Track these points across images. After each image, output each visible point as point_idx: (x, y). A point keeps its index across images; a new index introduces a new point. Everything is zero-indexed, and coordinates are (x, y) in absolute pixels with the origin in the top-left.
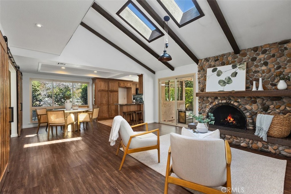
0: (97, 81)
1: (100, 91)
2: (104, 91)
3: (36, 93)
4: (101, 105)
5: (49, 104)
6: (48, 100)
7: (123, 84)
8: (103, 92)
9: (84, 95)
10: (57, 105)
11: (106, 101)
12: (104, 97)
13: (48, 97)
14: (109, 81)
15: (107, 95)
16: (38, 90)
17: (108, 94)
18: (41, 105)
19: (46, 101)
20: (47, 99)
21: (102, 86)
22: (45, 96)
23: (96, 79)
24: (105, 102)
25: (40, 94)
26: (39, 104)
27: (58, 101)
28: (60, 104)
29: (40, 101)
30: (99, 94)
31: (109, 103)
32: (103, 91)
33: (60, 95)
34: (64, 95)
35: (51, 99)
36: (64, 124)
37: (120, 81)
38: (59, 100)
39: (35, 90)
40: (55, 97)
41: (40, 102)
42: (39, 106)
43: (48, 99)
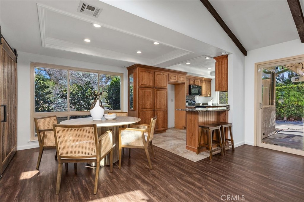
0: (138, 70)
1: (142, 87)
2: (148, 87)
3: (44, 91)
4: (143, 111)
5: (63, 108)
6: (62, 102)
7: (175, 78)
8: (146, 89)
9: (112, 94)
10: (74, 109)
11: (150, 104)
12: (148, 98)
13: (61, 97)
14: (155, 71)
15: (151, 94)
16: (48, 87)
17: (154, 93)
18: (51, 108)
19: (59, 103)
20: (60, 100)
21: (146, 79)
22: (58, 94)
23: (136, 68)
24: (148, 105)
25: (50, 92)
26: (48, 107)
27: (75, 104)
28: (78, 107)
29: (50, 102)
30: (141, 92)
31: (154, 107)
32: (146, 87)
33: (79, 95)
34: (84, 95)
35: (66, 100)
36: (95, 158)
37: (170, 73)
38: (77, 102)
39: (43, 86)
40: (71, 97)
41: (49, 104)
42: (49, 110)
43: (62, 100)
